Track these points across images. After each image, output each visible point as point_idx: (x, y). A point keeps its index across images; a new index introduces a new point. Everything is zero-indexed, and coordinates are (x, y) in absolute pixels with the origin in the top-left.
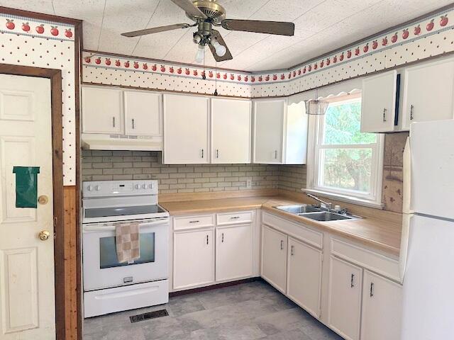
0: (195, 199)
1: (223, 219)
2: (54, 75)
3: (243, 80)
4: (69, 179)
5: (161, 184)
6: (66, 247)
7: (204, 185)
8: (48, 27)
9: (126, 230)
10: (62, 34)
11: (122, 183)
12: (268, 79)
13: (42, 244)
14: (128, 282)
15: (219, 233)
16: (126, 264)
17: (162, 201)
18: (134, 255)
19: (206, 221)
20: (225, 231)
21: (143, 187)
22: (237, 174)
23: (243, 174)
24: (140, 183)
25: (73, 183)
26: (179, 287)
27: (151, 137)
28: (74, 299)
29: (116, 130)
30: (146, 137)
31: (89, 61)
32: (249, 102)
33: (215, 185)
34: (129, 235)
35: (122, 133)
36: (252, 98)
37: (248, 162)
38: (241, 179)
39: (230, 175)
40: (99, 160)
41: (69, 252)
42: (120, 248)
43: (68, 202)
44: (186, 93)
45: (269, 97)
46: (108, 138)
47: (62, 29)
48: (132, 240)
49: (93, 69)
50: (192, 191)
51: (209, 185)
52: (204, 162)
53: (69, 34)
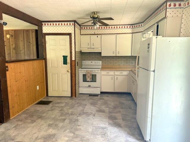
0: (114, 67)
1: (117, 73)
2: (70, 34)
3: (129, 28)
4: (73, 59)
5: (103, 62)
6: (73, 74)
7: (117, 63)
8: (69, 23)
9: (88, 73)
10: (71, 25)
11: (92, 61)
12: (137, 26)
13: (68, 73)
14: (89, 86)
15: (116, 77)
16: (88, 81)
17: (103, 67)
18: (90, 79)
19: (112, 73)
20: (118, 77)
21: (97, 63)
22: (128, 60)
23: (131, 60)
24: (97, 61)
25: (74, 60)
26: (103, 90)
27: (98, 48)
28: (75, 86)
29: (89, 47)
30: (97, 48)
31: (82, 28)
32: (131, 35)
33: (120, 63)
34: (89, 74)
35: (90, 47)
36: (132, 33)
37: (130, 55)
38: (130, 61)
39: (126, 60)
40: (86, 55)
41: (73, 75)
42: (87, 77)
43: (73, 64)
44: (109, 34)
45: (137, 32)
46: (87, 49)
47: (71, 23)
48: (90, 75)
49: (83, 30)
50: (112, 65)
51: (119, 63)
52: (114, 55)
53: (73, 24)
